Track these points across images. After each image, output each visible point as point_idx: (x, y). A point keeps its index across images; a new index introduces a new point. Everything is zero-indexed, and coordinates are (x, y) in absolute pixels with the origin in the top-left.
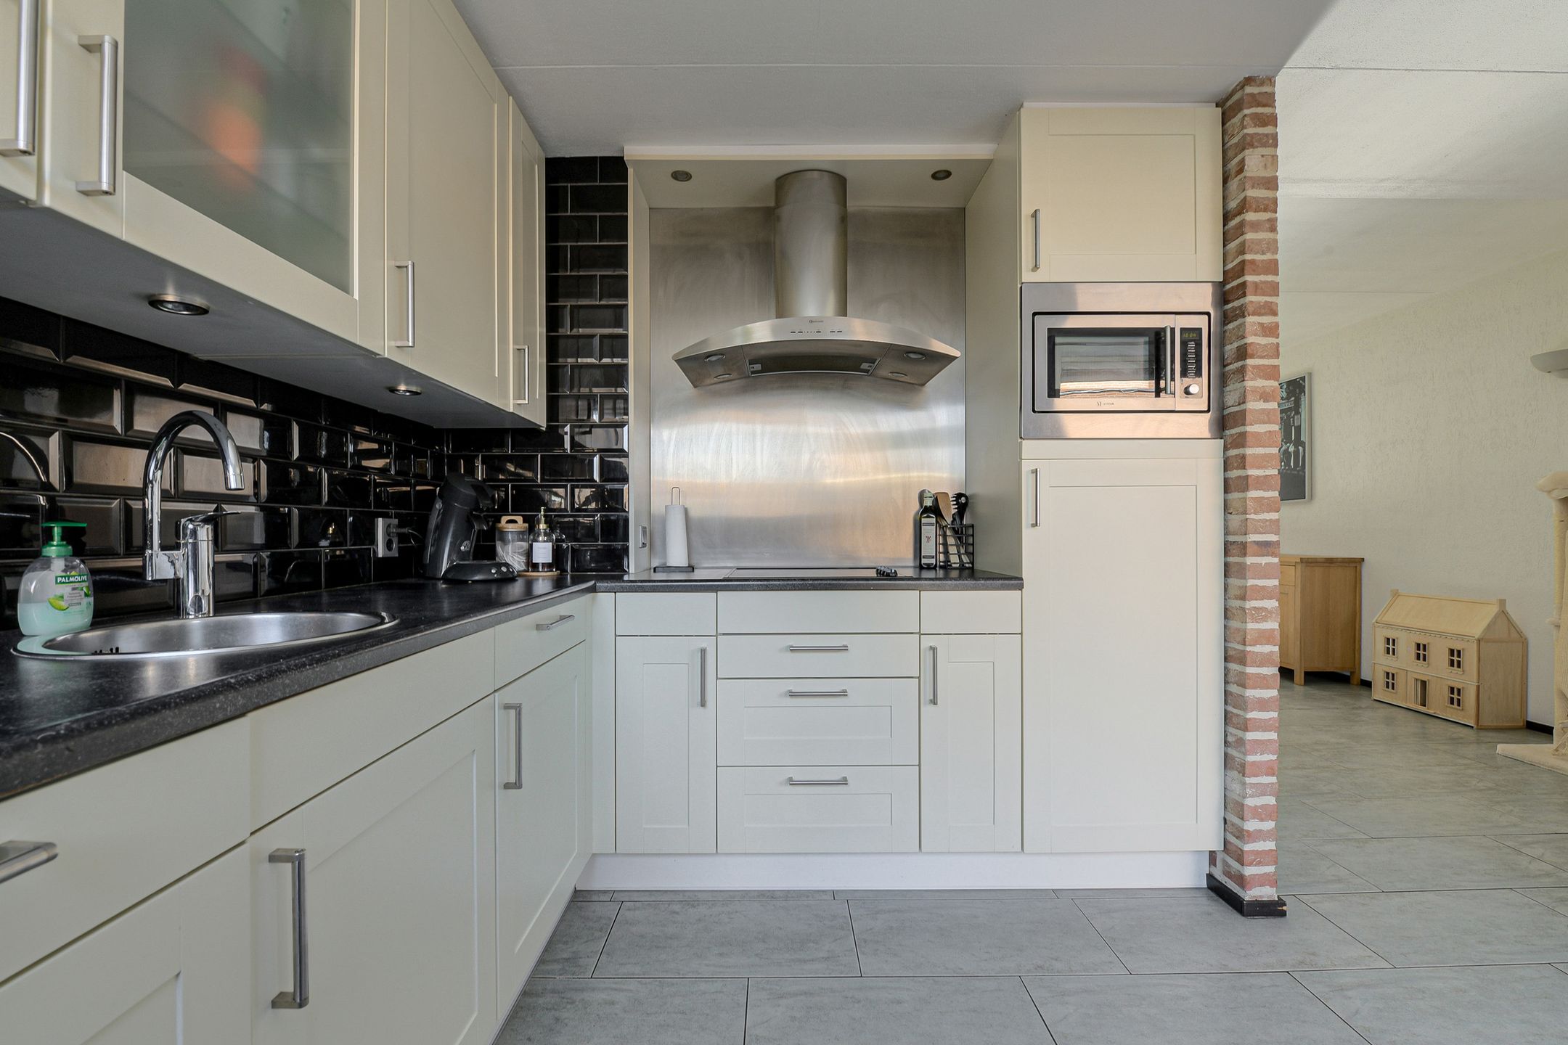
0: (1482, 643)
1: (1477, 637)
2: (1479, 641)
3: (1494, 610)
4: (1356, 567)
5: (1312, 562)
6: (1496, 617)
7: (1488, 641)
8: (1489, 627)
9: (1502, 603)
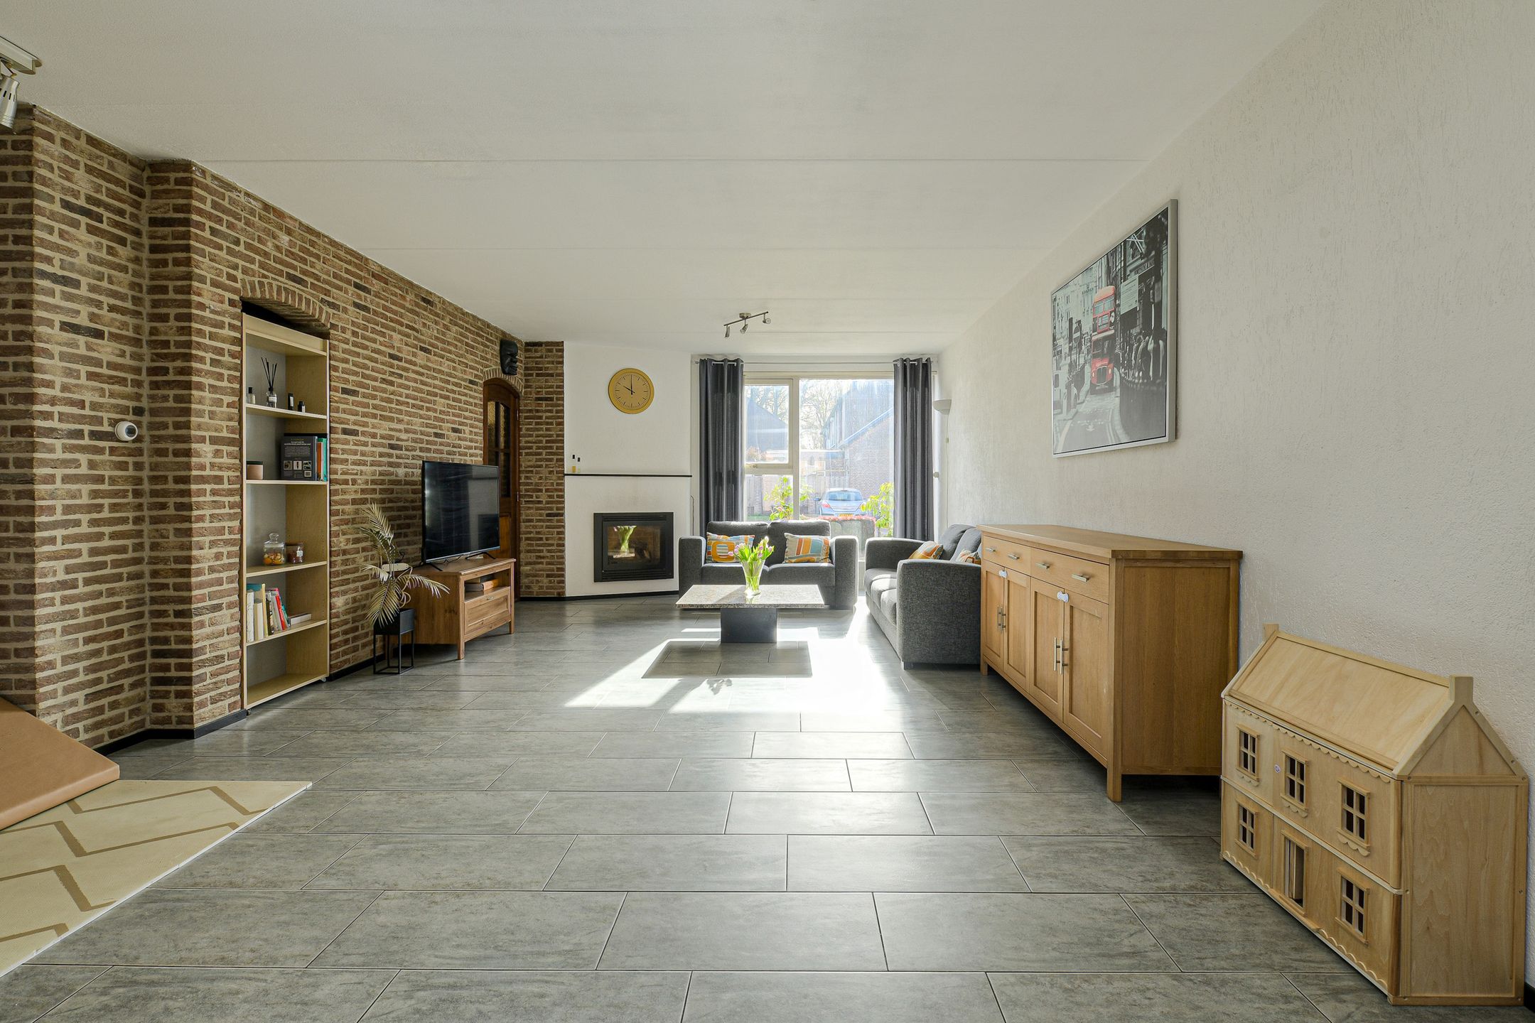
0: (1409, 789)
1: (1396, 771)
2: (1401, 781)
3: (1439, 701)
4: (1229, 568)
5: (1136, 560)
6: (1446, 723)
7: (1423, 784)
8: (1428, 747)
9: (1463, 686)
